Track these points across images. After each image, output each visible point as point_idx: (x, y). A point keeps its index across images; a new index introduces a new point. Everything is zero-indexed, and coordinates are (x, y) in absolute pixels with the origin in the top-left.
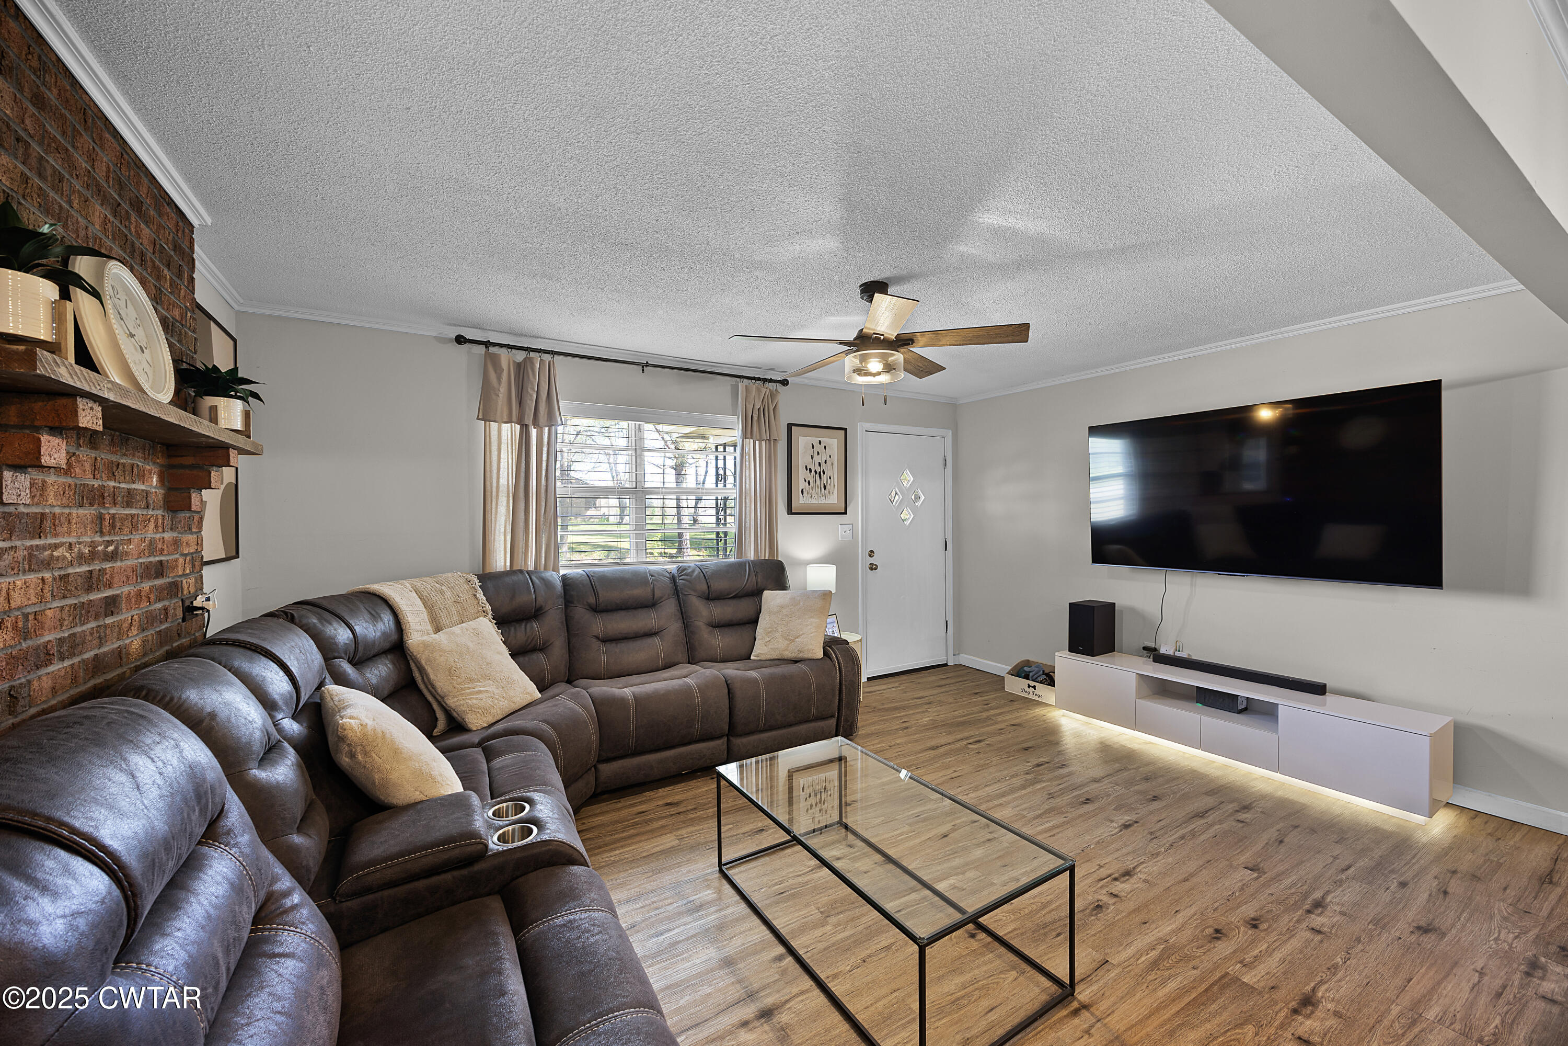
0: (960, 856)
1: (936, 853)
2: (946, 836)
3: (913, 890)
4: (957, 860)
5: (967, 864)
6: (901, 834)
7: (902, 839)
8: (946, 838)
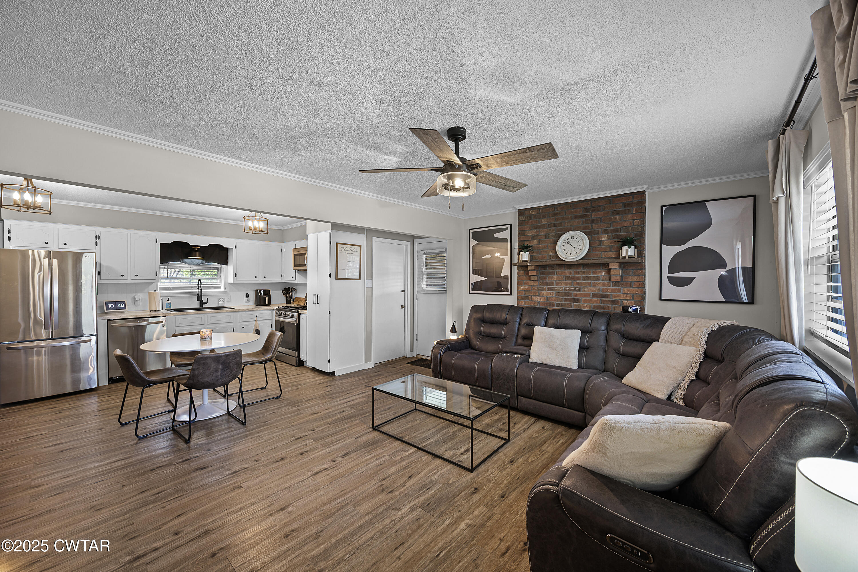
0: (403, 466)
1: (415, 466)
2: (410, 477)
3: (425, 446)
4: (404, 464)
5: (400, 462)
6: (435, 473)
7: (435, 470)
8: (410, 476)
